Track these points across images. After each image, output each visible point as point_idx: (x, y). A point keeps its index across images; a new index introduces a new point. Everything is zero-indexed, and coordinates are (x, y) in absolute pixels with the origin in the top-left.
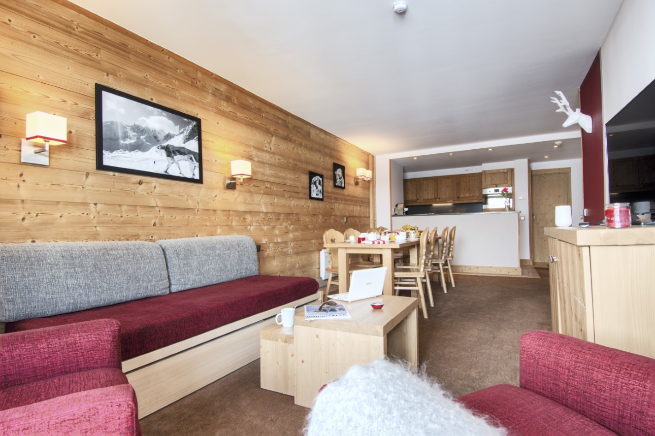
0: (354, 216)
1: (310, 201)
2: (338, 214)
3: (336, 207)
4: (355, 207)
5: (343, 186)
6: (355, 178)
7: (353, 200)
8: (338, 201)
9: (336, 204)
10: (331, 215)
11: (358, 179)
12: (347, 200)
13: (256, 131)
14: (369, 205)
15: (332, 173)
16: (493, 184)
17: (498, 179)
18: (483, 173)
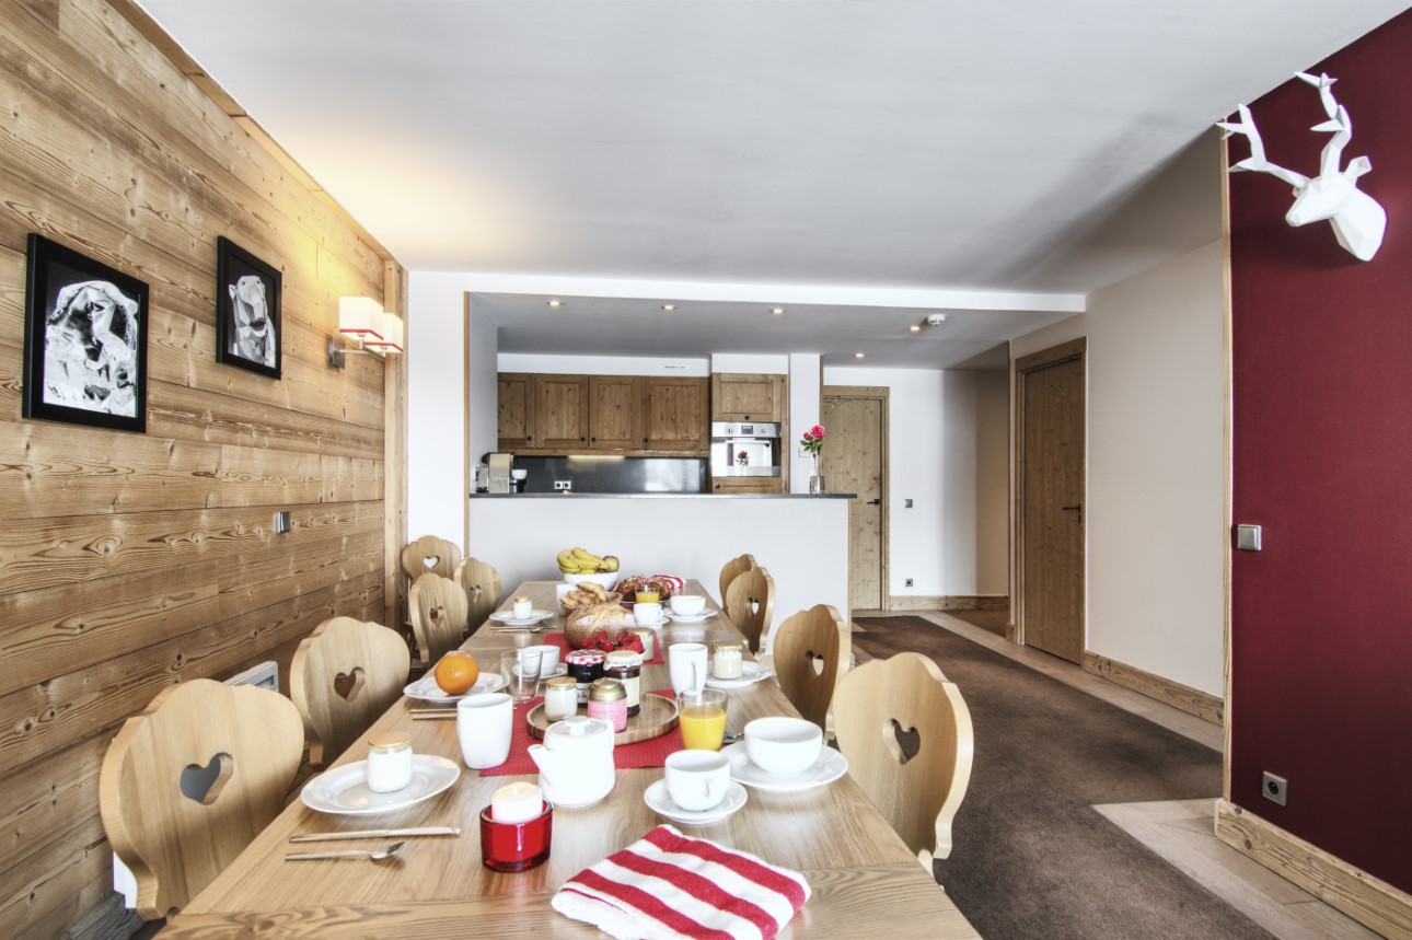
0: (320, 504)
1: (29, 428)
2: (241, 499)
3: (226, 465)
4: (325, 459)
5: (271, 362)
6: (329, 339)
7: (318, 433)
8: (240, 436)
9: (226, 449)
10: (195, 509)
11: (342, 344)
12: (292, 432)
14: (383, 451)
15: (208, 289)
16: (739, 410)
17: (750, 399)
18: (715, 378)
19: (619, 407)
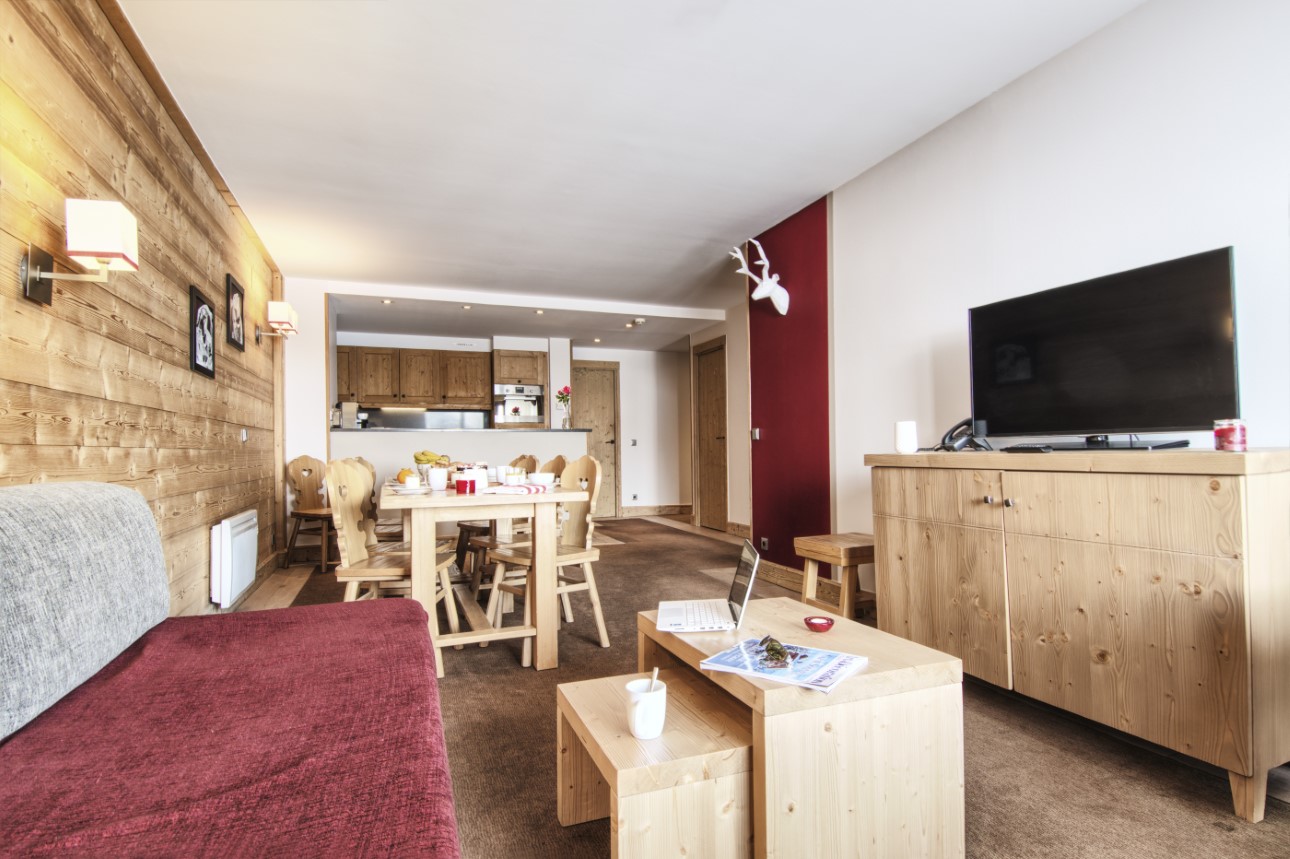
0: (254, 427)
1: (191, 374)
2: (234, 417)
3: (230, 399)
4: (256, 402)
5: (242, 341)
6: (256, 327)
7: (253, 384)
8: (233, 384)
9: (230, 391)
10: (223, 421)
12: (246, 382)
13: (98, 115)
14: (274, 398)
16: (514, 375)
17: (521, 369)
18: (495, 354)
19: (423, 372)
